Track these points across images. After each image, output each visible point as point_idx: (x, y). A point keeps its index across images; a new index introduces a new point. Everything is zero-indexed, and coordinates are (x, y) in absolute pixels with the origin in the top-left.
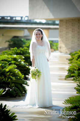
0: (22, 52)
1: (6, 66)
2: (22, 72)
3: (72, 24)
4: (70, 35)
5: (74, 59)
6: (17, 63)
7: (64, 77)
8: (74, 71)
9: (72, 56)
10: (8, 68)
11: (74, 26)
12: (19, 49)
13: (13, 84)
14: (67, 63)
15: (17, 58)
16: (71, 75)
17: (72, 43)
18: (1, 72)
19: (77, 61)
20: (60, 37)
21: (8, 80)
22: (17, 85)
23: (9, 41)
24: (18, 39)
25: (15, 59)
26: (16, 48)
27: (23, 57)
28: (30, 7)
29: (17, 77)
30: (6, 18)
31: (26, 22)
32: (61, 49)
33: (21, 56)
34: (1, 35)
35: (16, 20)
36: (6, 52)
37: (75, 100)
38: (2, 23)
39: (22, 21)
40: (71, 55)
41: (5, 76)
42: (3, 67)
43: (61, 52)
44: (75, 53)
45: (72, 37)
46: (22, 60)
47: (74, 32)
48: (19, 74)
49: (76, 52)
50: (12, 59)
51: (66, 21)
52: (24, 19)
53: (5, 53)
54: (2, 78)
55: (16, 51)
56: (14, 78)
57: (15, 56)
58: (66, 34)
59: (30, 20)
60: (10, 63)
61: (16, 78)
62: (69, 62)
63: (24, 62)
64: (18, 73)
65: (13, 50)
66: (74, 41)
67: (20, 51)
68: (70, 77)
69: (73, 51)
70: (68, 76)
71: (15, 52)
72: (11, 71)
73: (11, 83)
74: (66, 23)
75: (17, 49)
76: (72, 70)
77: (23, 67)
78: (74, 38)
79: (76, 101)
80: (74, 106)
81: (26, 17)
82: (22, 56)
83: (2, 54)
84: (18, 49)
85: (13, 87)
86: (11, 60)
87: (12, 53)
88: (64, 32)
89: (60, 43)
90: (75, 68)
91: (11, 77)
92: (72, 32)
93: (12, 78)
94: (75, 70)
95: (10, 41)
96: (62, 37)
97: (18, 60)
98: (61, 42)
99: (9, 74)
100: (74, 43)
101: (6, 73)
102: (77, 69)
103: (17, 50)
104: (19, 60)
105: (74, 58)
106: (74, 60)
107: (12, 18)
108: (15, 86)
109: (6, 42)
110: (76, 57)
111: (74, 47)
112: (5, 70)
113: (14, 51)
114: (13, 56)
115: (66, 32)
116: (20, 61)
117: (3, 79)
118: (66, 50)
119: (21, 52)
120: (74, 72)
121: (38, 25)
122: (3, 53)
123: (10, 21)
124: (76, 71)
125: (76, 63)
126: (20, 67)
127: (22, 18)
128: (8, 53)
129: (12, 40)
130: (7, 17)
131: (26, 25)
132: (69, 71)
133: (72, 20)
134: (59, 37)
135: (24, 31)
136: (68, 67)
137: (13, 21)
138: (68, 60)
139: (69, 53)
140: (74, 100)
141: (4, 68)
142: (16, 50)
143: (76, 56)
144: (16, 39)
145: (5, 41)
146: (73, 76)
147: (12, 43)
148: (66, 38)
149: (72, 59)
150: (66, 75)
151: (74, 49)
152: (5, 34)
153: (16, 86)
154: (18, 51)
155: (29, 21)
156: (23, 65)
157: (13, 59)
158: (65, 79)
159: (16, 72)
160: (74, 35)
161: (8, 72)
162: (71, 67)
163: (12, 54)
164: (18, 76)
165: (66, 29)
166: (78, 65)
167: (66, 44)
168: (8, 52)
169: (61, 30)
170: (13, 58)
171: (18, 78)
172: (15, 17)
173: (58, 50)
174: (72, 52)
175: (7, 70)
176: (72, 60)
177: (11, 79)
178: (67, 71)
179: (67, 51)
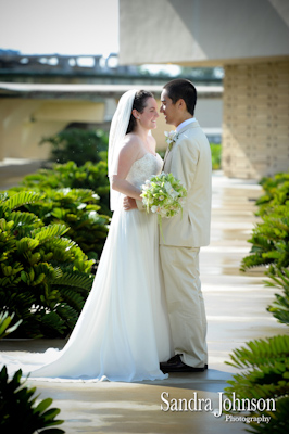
0: (94, 178)
1: (32, 229)
2: (92, 246)
3: (270, 77)
4: (262, 117)
5: (275, 200)
6: (72, 215)
7: (238, 264)
8: (274, 242)
9: (266, 189)
10: (38, 236)
11: (276, 84)
12: (83, 168)
13: (55, 292)
14: (250, 213)
15: (73, 197)
16: (261, 257)
17: (269, 145)
18: (12, 251)
19: (282, 208)
20: (229, 125)
21: (36, 277)
22: (68, 294)
23: (51, 141)
24: (84, 132)
25: (65, 203)
26: (71, 164)
27: (95, 196)
28: (122, 24)
29: (68, 267)
30: (43, 61)
31: (112, 73)
32: (232, 164)
33: (87, 190)
34: (27, 120)
35: (76, 66)
36: (37, 180)
37: (269, 351)
38: (30, 79)
39: (98, 72)
40: (266, 186)
41: (27, 266)
42: (18, 233)
43: (231, 176)
44: (277, 177)
45: (269, 125)
46: (89, 206)
47: (276, 105)
48: (77, 258)
49: (281, 174)
50: (56, 201)
51: (249, 68)
52: (107, 62)
53: (35, 183)
54: (16, 271)
55: (71, 174)
56: (58, 272)
57: (66, 192)
58: (249, 115)
59: (126, 68)
60: (49, 215)
61: (64, 272)
62: (257, 209)
63: (99, 212)
64: (74, 253)
65: (61, 171)
66: (276, 138)
67: (84, 175)
68: (259, 264)
69: (271, 170)
70: (250, 261)
71: (70, 177)
72: (48, 245)
73: (47, 289)
74: (249, 75)
75: (75, 167)
76: (265, 237)
77: (95, 230)
78: (276, 125)
79: (272, 354)
80: (268, 372)
81: (113, 55)
82: (90, 191)
83: (24, 184)
84: (78, 166)
85: (56, 301)
86: (54, 207)
87: (60, 180)
88: (242, 107)
89: (229, 145)
90: (277, 232)
91: (49, 266)
92: (269, 105)
93: (52, 269)
94: (277, 238)
95: (57, 139)
96: (235, 125)
97: (76, 206)
98: (233, 141)
99: (42, 257)
100: (276, 145)
101: (30, 252)
102: (284, 234)
103: (74, 172)
104: (82, 206)
105: (275, 196)
106: (272, 203)
107: (63, 60)
108: (63, 297)
109: (44, 141)
110: (280, 191)
111: (275, 159)
112: (26, 243)
113: (63, 175)
114: (59, 192)
115: (249, 108)
116: (84, 210)
117: (19, 274)
118: (247, 167)
119: (91, 178)
120: (272, 244)
121: (152, 84)
122: (28, 180)
123: (56, 71)
124: (279, 244)
125: (280, 213)
126: (85, 228)
127: (97, 59)
128: (45, 183)
129: (63, 136)
130: (48, 57)
131: (113, 83)
132: (256, 241)
133: (270, 64)
134: (224, 125)
135: (104, 103)
136: (253, 227)
137: (67, 71)
138: (253, 203)
139: (258, 177)
140: (264, 351)
141: (22, 236)
142: (71, 170)
143: (282, 191)
144: (77, 131)
145: (39, 139)
146: (269, 261)
147: (62, 146)
148: (249, 128)
149: (267, 198)
150: (244, 256)
151: (275, 166)
152: (39, 117)
153: (65, 300)
154: (78, 175)
155: (121, 72)
156: (94, 224)
157: (58, 204)
158: (243, 271)
159: (68, 249)
160: (276, 118)
161: (37, 249)
162: (262, 229)
163: (60, 184)
164: (72, 262)
165: (249, 95)
166: (285, 222)
167: (248, 148)
168: (45, 177)
169: (229, 99)
170: (57, 198)
171: (74, 269)
172: (75, 58)
173: (220, 169)
174: (270, 176)
175: (35, 242)
176: (266, 202)
177: (49, 274)
178: (250, 241)
179: (252, 171)
